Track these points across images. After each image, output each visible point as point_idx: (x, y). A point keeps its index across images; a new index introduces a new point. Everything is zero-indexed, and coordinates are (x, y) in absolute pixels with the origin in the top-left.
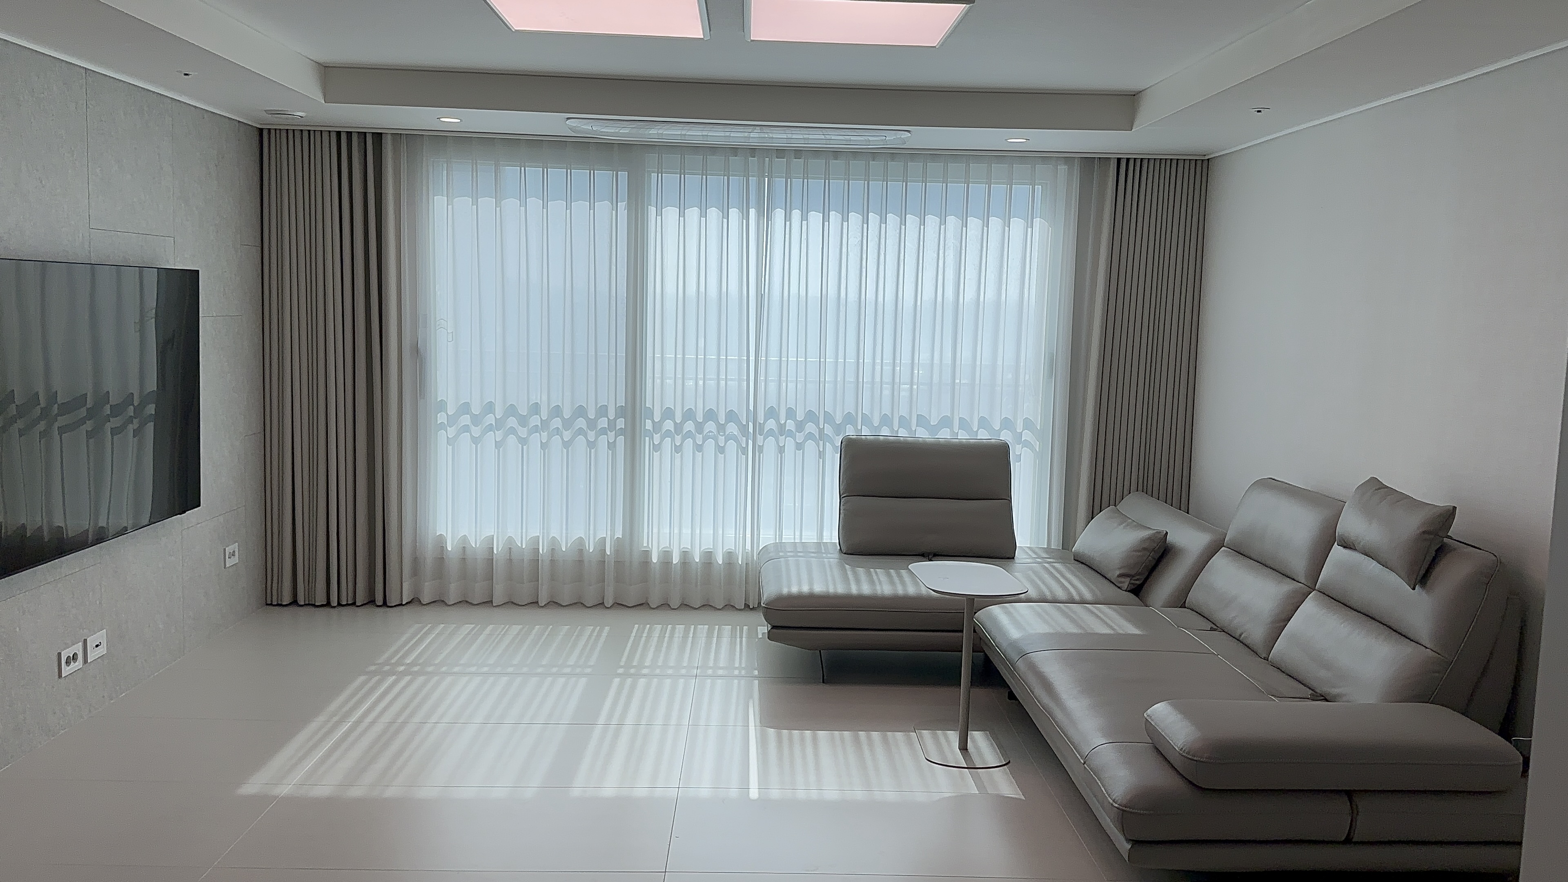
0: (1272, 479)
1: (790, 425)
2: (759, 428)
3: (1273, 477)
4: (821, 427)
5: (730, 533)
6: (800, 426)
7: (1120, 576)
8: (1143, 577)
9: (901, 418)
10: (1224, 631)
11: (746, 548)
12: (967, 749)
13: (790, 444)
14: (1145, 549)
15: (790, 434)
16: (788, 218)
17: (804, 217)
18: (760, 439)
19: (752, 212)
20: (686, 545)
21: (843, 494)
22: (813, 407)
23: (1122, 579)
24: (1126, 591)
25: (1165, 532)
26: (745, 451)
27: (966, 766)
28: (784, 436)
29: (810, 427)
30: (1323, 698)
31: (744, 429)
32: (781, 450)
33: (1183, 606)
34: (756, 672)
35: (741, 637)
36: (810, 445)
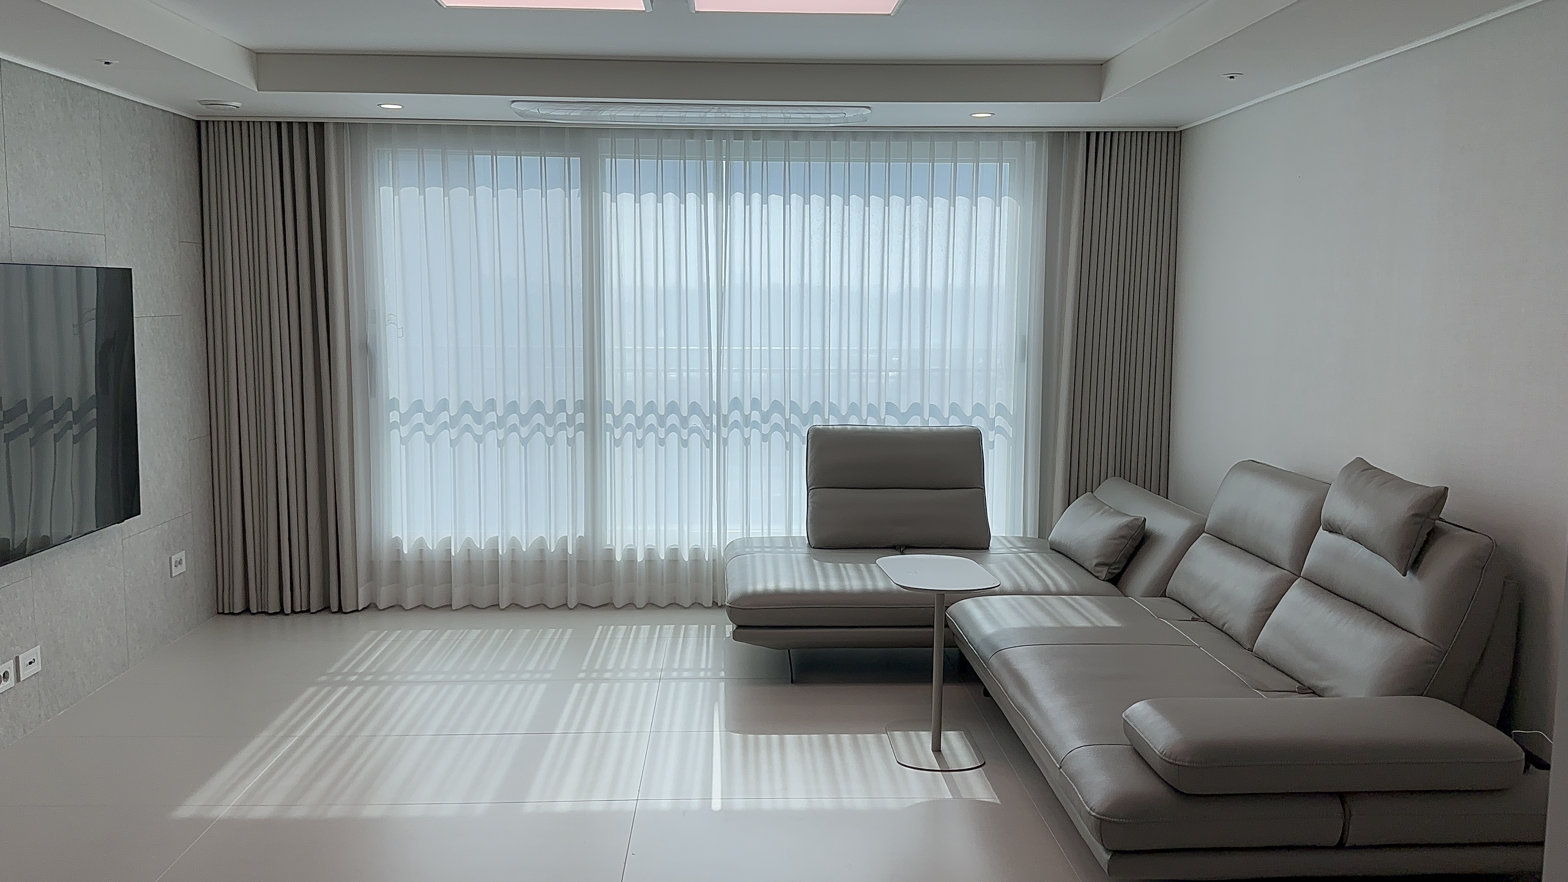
0: (1253, 461)
1: (756, 416)
2: (723, 420)
3: (1253, 459)
4: (787, 417)
5: (696, 529)
6: (765, 418)
7: (1097, 565)
8: (1122, 566)
9: (870, 406)
10: (1206, 621)
11: (713, 544)
12: (940, 751)
13: (755, 436)
14: (1122, 537)
15: (755, 425)
16: (747, 201)
17: (764, 201)
18: (724, 431)
19: (711, 196)
20: (651, 542)
21: (810, 486)
22: (778, 396)
23: (1099, 569)
24: (1103, 580)
25: (1143, 519)
26: (709, 444)
27: (939, 769)
28: (749, 428)
29: (776, 418)
30: (1311, 691)
31: (707, 420)
32: (747, 442)
33: (1164, 595)
34: (723, 674)
35: (708, 637)
36: (776, 436)
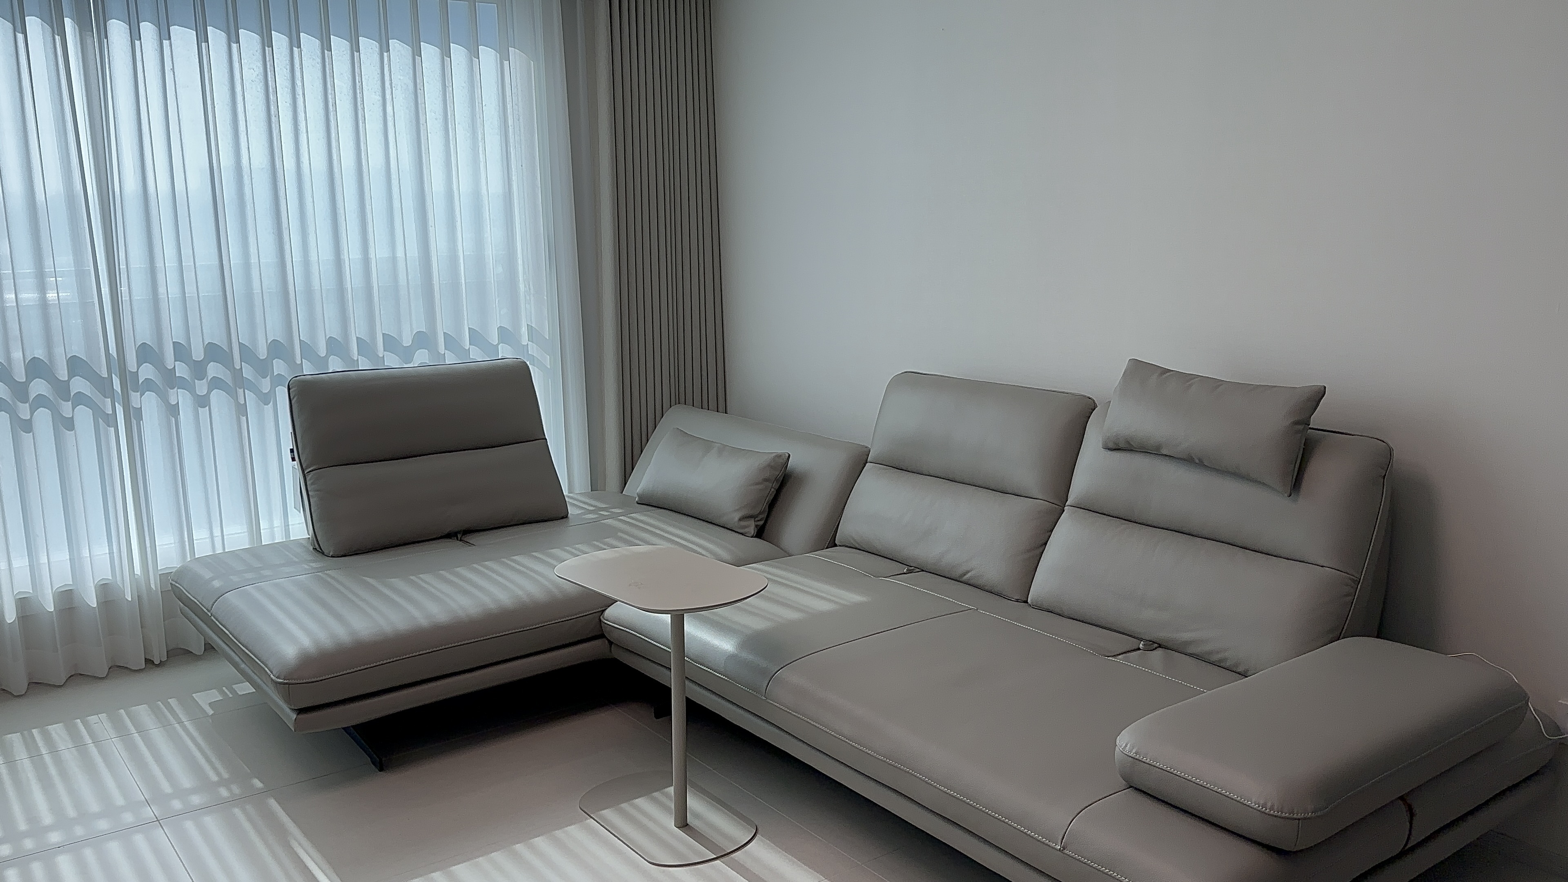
1: (182, 370)
2: (130, 381)
4: (238, 367)
5: (101, 551)
6: (199, 369)
7: (740, 520)
8: (764, 516)
10: (923, 571)
11: (136, 573)
12: (687, 824)
13: (182, 398)
14: (766, 480)
15: (181, 383)
16: (135, 35)
17: (164, 35)
18: (135, 397)
19: (68, 22)
21: (308, 467)
22: (219, 339)
23: (743, 523)
24: (752, 537)
25: (787, 455)
26: (113, 421)
28: (176, 389)
29: (214, 370)
30: (1156, 645)
31: (103, 386)
32: (173, 410)
33: (835, 545)
34: (258, 784)
36: (217, 397)
